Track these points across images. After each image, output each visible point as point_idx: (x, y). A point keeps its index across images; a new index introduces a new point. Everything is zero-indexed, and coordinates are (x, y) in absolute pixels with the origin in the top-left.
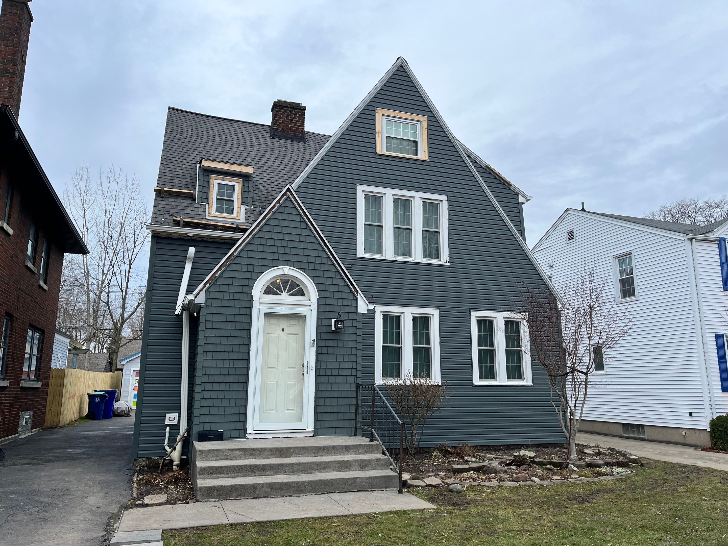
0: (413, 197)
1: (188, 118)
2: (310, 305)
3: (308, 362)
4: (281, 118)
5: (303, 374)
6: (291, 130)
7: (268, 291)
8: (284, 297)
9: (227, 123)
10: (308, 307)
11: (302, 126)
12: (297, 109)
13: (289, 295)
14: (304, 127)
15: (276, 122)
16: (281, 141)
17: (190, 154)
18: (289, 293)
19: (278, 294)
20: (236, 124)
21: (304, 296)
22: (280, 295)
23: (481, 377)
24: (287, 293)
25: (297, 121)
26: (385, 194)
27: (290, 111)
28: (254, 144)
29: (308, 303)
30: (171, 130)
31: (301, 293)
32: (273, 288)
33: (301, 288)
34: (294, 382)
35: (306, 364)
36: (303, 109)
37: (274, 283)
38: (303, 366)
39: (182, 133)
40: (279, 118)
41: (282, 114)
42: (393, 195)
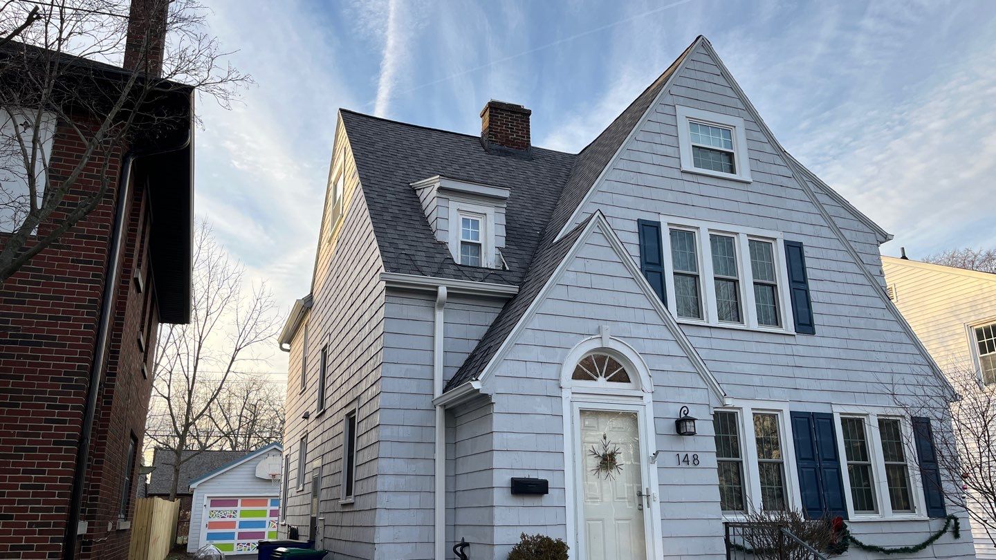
0: (737, 234)
1: (371, 124)
2: (642, 397)
3: (647, 489)
4: (499, 126)
5: (641, 510)
6: (512, 143)
7: (579, 375)
8: (601, 383)
9: (421, 132)
10: (639, 399)
11: (527, 137)
12: (519, 113)
13: (608, 380)
14: (530, 138)
15: (492, 131)
16: (501, 158)
17: (395, 173)
18: (608, 378)
19: (591, 378)
20: (433, 133)
21: (629, 382)
22: (595, 380)
23: (856, 508)
24: (605, 377)
25: (520, 130)
26: (698, 228)
27: (510, 116)
28: (469, 161)
29: (639, 393)
30: (356, 140)
31: (623, 378)
32: (585, 369)
33: (623, 369)
34: (628, 522)
35: (644, 493)
36: (527, 114)
37: (586, 362)
38: (640, 495)
39: (372, 144)
40: (495, 125)
41: (499, 120)
42: (709, 230)
